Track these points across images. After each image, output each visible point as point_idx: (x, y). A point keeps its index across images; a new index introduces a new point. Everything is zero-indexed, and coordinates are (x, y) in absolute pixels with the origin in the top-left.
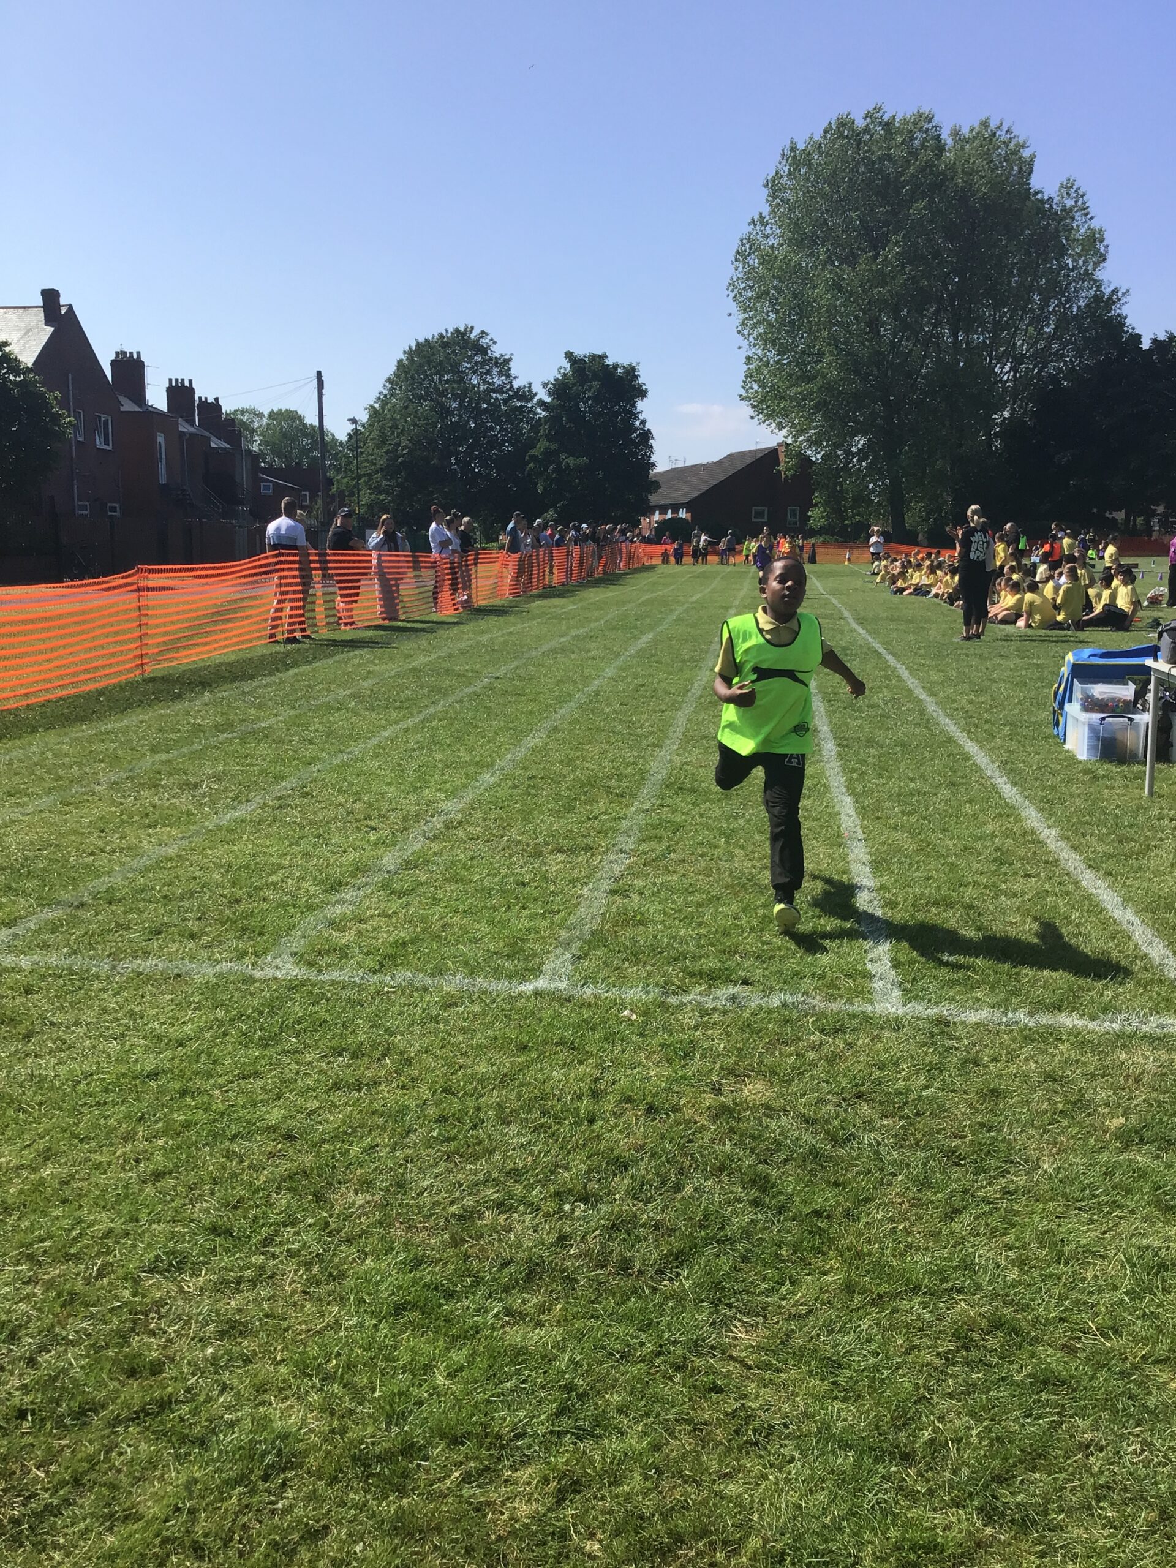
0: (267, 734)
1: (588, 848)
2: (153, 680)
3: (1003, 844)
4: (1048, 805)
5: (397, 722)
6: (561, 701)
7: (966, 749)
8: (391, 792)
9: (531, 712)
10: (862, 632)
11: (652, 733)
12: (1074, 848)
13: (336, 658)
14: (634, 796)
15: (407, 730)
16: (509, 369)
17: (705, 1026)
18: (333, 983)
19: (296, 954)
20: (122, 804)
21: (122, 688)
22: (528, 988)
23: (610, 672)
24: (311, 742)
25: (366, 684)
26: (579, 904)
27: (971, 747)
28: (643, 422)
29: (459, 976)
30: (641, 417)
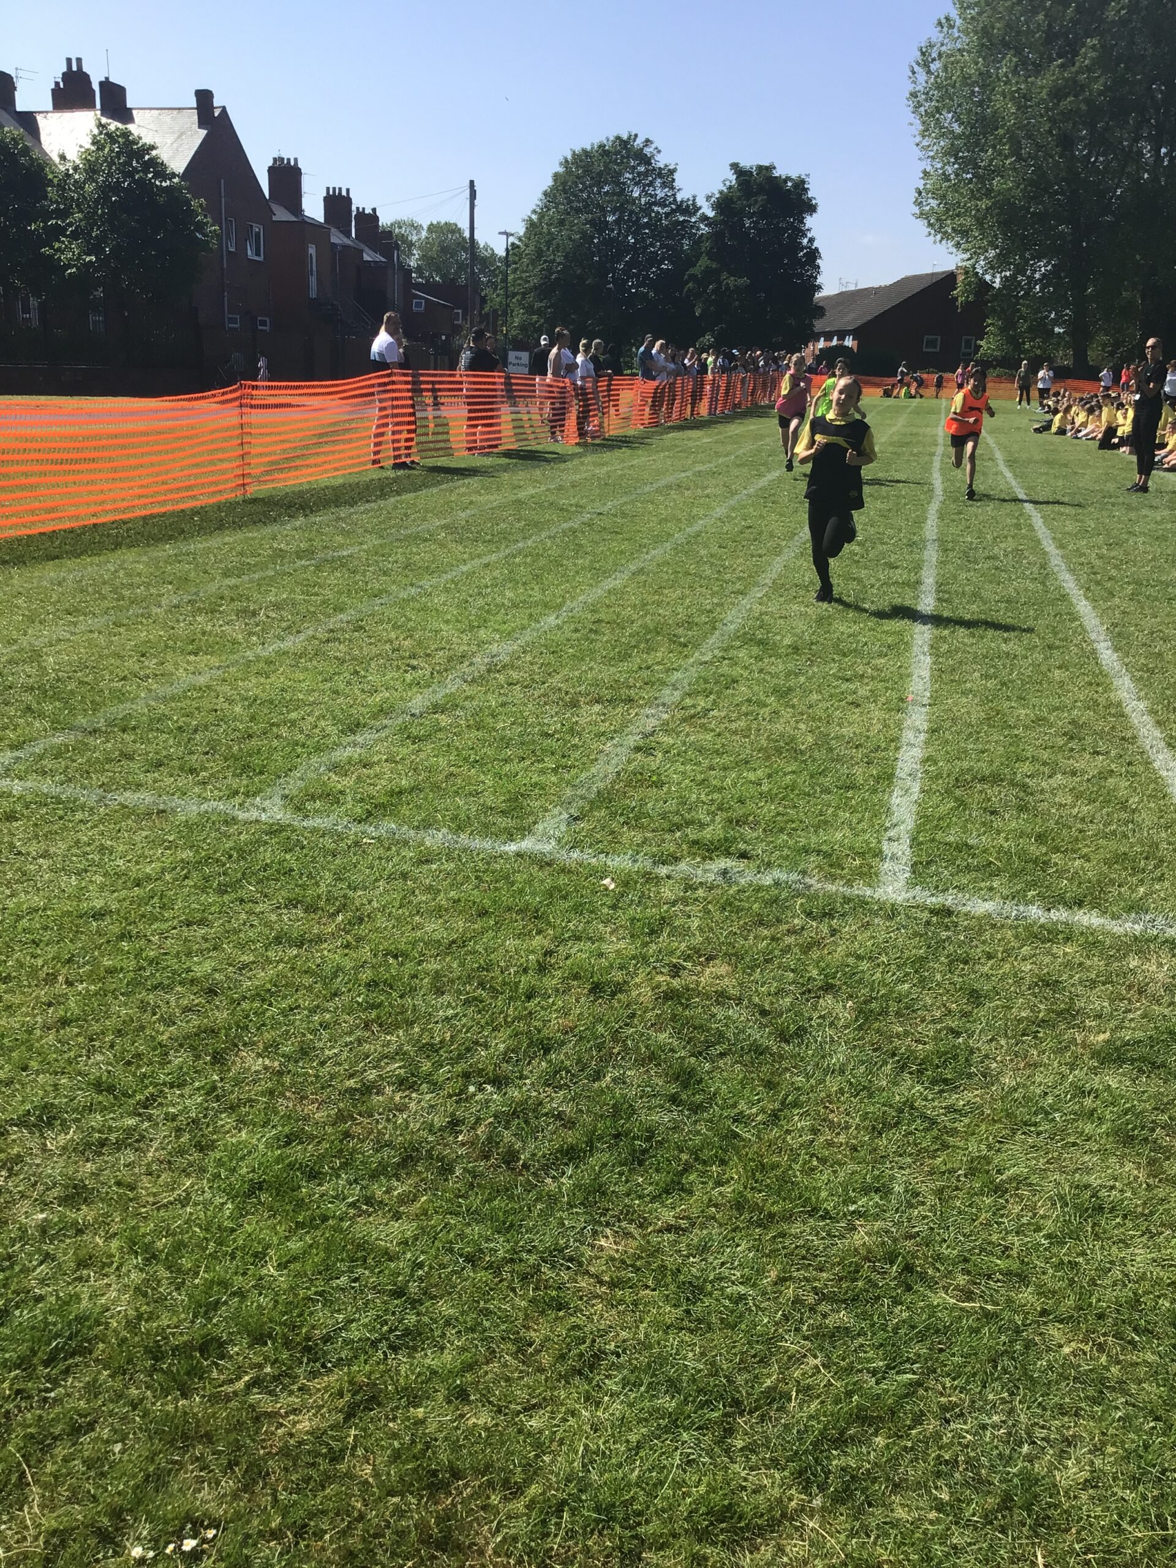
0: (342, 563)
1: (630, 700)
2: (254, 501)
3: (1079, 718)
4: (1145, 677)
5: (479, 556)
6: (658, 540)
7: (1078, 608)
8: (447, 631)
9: (622, 552)
10: (1009, 475)
11: (740, 579)
12: (1159, 723)
13: (444, 486)
14: (697, 646)
15: (487, 565)
16: (674, 180)
17: (685, 901)
18: (314, 830)
19: (287, 797)
20: (173, 628)
21: (219, 507)
22: (512, 848)
23: (720, 511)
24: (385, 574)
25: (463, 515)
26: (596, 760)
27: (1083, 606)
28: (811, 240)
29: (445, 830)
30: (809, 235)
